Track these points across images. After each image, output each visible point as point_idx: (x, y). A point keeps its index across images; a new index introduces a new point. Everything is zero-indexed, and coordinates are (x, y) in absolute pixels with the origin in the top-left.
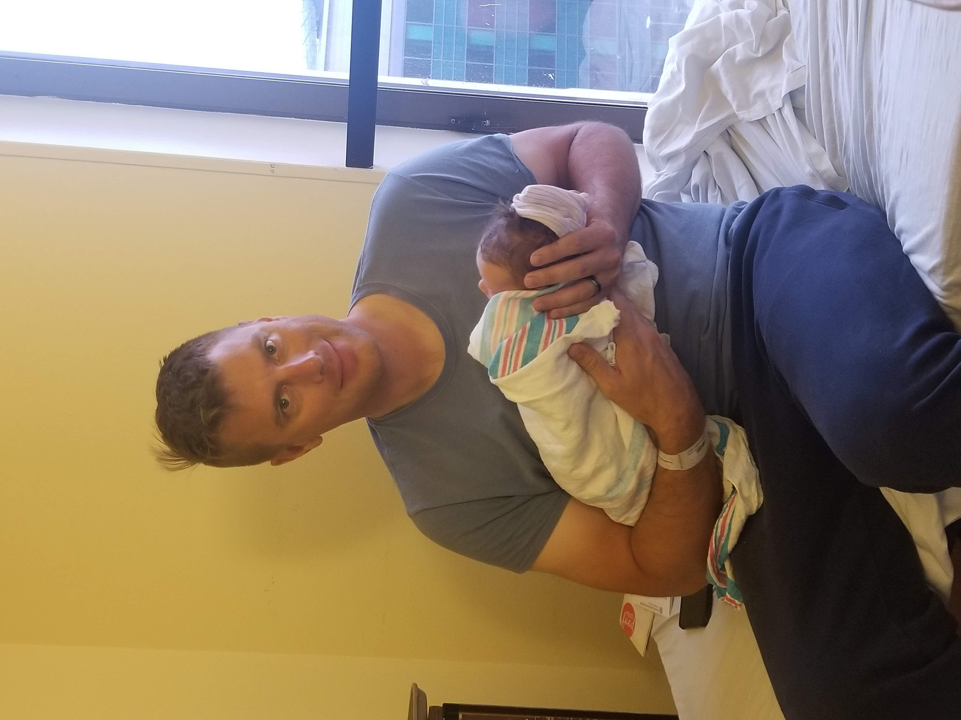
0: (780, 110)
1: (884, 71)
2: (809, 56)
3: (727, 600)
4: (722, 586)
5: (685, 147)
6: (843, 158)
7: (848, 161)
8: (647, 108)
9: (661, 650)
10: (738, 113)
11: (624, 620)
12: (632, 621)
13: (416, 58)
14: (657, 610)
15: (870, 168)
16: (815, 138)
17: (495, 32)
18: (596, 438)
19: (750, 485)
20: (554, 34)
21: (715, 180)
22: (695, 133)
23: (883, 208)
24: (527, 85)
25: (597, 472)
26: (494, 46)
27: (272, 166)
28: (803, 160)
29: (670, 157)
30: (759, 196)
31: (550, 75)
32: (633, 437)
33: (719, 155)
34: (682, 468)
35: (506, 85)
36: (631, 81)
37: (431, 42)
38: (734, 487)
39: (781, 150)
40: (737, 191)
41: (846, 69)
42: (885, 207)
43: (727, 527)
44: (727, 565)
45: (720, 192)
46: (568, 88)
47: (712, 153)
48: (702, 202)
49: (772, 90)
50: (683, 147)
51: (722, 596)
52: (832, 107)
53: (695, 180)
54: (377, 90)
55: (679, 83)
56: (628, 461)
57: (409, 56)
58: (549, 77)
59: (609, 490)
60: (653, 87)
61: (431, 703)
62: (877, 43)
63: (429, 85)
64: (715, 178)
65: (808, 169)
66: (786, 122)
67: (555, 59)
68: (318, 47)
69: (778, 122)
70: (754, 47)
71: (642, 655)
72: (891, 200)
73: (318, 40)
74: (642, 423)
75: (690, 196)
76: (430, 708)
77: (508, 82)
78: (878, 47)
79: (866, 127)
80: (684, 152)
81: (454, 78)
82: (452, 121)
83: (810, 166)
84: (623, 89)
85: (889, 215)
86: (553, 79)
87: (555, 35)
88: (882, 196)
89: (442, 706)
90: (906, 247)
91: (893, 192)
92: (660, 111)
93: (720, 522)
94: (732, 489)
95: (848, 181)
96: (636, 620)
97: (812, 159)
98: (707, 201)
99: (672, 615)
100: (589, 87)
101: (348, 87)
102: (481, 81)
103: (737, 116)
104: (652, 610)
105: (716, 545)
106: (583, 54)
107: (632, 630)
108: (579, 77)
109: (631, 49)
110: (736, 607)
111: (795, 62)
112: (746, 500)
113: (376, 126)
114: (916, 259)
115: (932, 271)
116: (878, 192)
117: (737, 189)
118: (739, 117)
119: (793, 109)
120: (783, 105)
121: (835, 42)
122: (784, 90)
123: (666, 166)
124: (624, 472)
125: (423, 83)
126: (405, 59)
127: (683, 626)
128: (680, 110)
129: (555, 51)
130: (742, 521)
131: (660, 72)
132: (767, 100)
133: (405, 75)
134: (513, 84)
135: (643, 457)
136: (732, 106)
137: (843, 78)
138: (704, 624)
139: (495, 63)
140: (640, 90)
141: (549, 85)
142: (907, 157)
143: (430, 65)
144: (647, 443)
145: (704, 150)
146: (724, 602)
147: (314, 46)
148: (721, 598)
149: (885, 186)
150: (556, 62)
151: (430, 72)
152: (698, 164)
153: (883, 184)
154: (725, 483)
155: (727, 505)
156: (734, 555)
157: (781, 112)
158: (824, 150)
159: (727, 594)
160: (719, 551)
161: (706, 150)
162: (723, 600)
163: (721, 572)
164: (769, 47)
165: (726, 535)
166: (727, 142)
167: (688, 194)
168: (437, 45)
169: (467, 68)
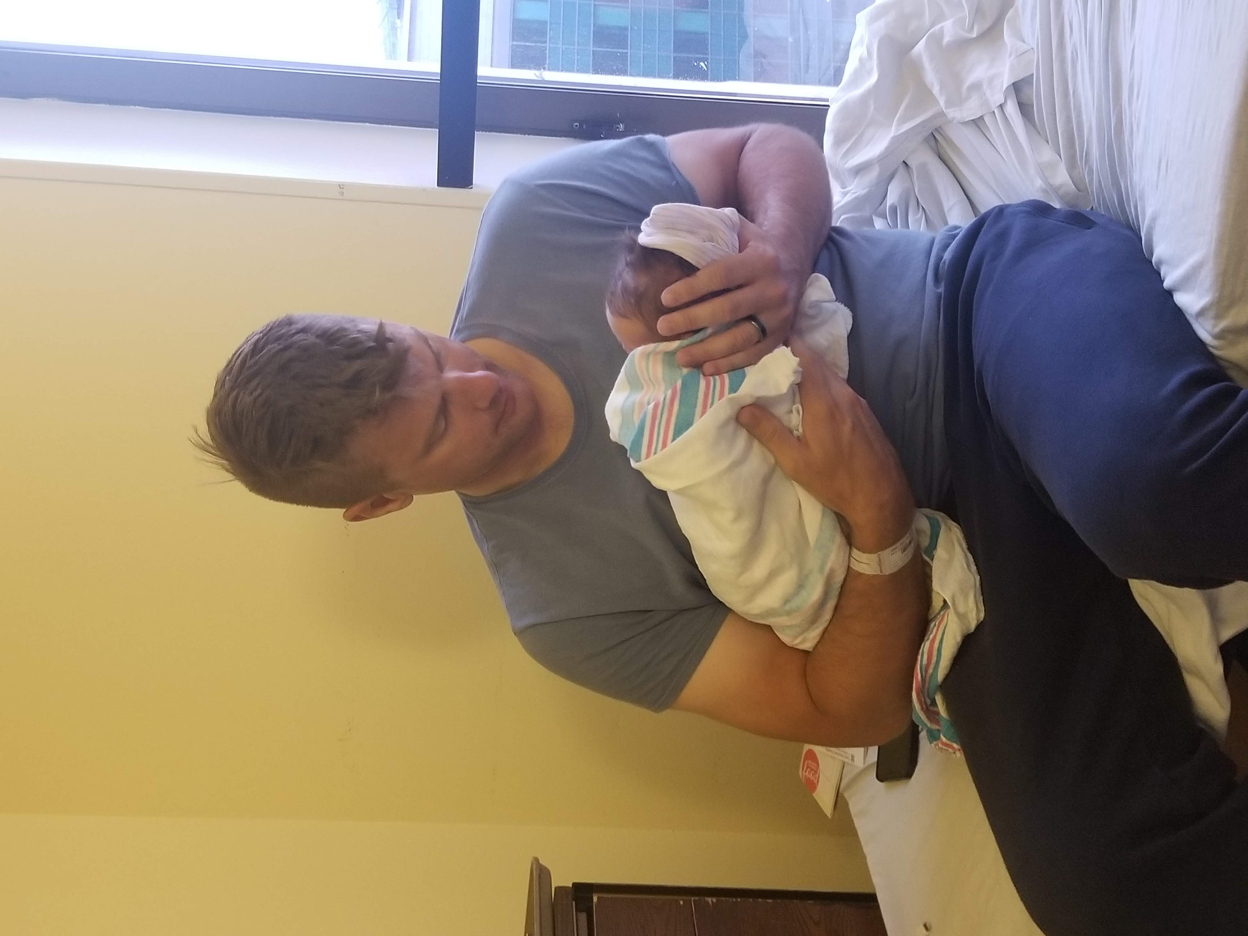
0: (1001, 106)
1: (1136, 54)
2: (1038, 37)
3: (941, 744)
4: (935, 727)
5: (879, 156)
6: (1084, 168)
7: (1091, 172)
8: (828, 106)
9: (854, 809)
10: (949, 110)
11: (806, 772)
12: (816, 772)
13: (527, 44)
14: (847, 758)
15: (1119, 181)
16: (1048, 142)
17: (630, 9)
18: (772, 531)
19: (966, 597)
20: (707, 10)
21: (918, 199)
22: (892, 138)
23: (1138, 232)
24: (672, 77)
25: (772, 576)
26: (628, 27)
27: (341, 186)
28: (1032, 171)
29: (860, 170)
30: (975, 219)
31: (702, 64)
32: (821, 529)
33: (923, 167)
34: (881, 572)
35: (645, 77)
36: (807, 71)
37: (547, 23)
38: (945, 601)
39: (1003, 158)
40: (946, 213)
41: (1087, 52)
42: (1140, 231)
43: (935, 653)
44: (939, 699)
45: (924, 215)
46: (725, 80)
47: (913, 163)
48: (902, 226)
49: (991, 80)
50: (877, 156)
51: (935, 740)
52: (1070, 102)
53: (892, 199)
54: (476, 85)
55: (870, 73)
56: (813, 561)
57: (518, 41)
58: (700, 67)
59: (787, 601)
60: (836, 79)
61: (556, 882)
62: (1127, 18)
63: (544, 78)
64: (918, 197)
65: (1039, 183)
66: (1009, 123)
67: (708, 43)
68: (398, 30)
69: (999, 122)
70: (967, 24)
71: (829, 816)
72: (1146, 222)
73: (398, 21)
74: (831, 510)
75: (885, 220)
76: (557, 890)
77: (647, 73)
78: (1128, 24)
79: (1114, 129)
80: (877, 162)
81: (577, 70)
82: (574, 126)
83: (1041, 179)
84: (796, 81)
85: (1145, 242)
86: (706, 69)
87: (708, 12)
88: (1136, 217)
89: (571, 886)
90: (1167, 284)
91: (1149, 212)
92: (846, 109)
93: (925, 647)
94: (942, 604)
95: (1092, 198)
96: (821, 772)
97: (1044, 169)
98: (908, 227)
99: (867, 764)
100: (753, 80)
101: (439, 82)
102: (612, 72)
103: (946, 116)
104: (841, 758)
105: (922, 676)
106: (744, 36)
107: (815, 784)
108: (740, 67)
109: (806, 29)
110: (954, 753)
111: (1020, 44)
112: (962, 617)
113: (476, 132)
114: (1181, 299)
115: (1201, 313)
116: (1131, 213)
117: (946, 210)
118: (949, 117)
119: (1019, 106)
120: (1005, 101)
121: (1072, 18)
122: (1006, 81)
123: (854, 182)
124: (807, 576)
125: (537, 77)
126: (513, 45)
127: (881, 777)
128: (872, 108)
129: (707, 33)
130: (958, 643)
131: (845, 59)
132: (985, 94)
133: (513, 66)
134: (654, 77)
135: (833, 557)
136: (939, 102)
137: (1082, 64)
138: (909, 775)
139: (630, 49)
140: (820, 83)
141: (701, 77)
142: (1167, 165)
143: (546, 52)
144: (839, 539)
145: (902, 160)
146: (939, 747)
147: (394, 29)
148: (935, 742)
149: (1138, 204)
150: (709, 47)
151: (546, 62)
152: (895, 177)
153: (1136, 201)
154: (934, 596)
155: (935, 624)
156: (946, 686)
157: (1002, 109)
158: (1059, 158)
159: (942, 736)
160: (927, 684)
161: (906, 158)
162: (938, 745)
163: (932, 708)
164: (987, 25)
165: (935, 663)
166: (932, 149)
167: (883, 218)
168: (554, 26)
169: (593, 55)
